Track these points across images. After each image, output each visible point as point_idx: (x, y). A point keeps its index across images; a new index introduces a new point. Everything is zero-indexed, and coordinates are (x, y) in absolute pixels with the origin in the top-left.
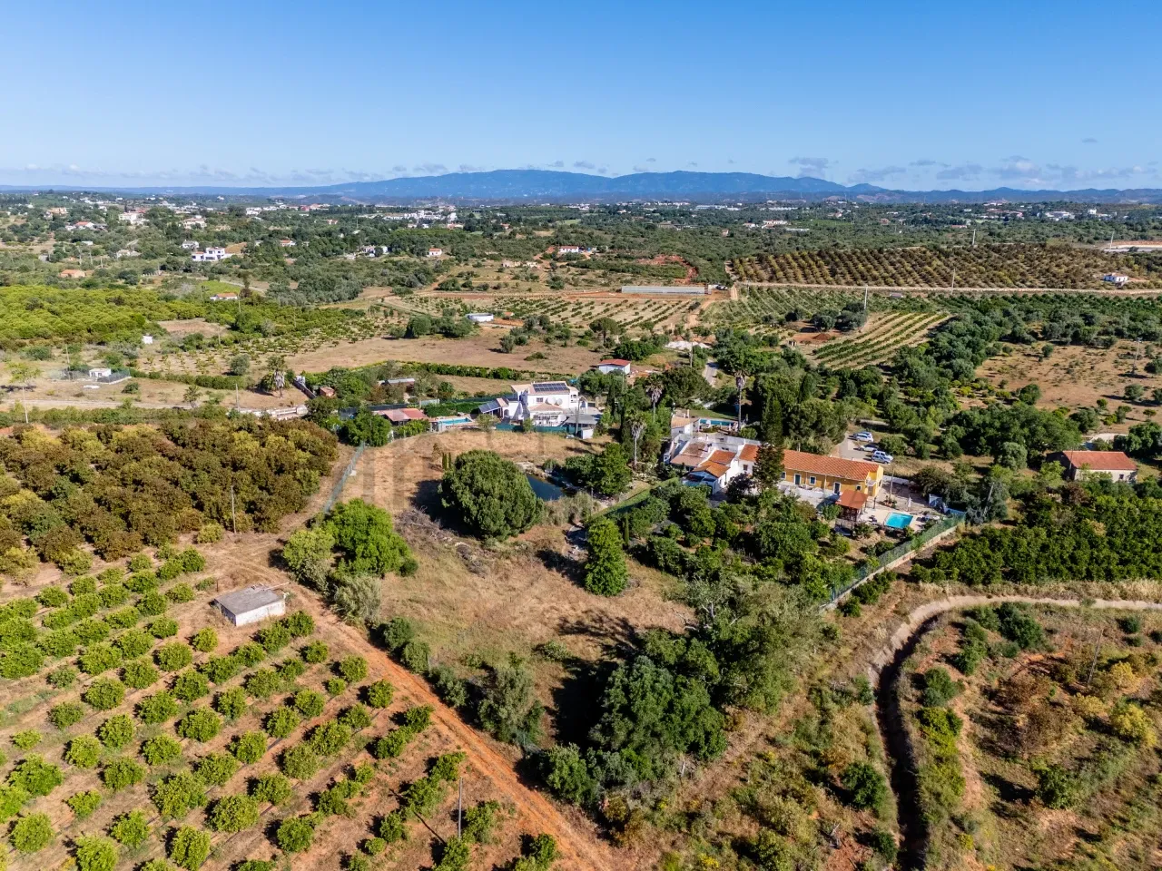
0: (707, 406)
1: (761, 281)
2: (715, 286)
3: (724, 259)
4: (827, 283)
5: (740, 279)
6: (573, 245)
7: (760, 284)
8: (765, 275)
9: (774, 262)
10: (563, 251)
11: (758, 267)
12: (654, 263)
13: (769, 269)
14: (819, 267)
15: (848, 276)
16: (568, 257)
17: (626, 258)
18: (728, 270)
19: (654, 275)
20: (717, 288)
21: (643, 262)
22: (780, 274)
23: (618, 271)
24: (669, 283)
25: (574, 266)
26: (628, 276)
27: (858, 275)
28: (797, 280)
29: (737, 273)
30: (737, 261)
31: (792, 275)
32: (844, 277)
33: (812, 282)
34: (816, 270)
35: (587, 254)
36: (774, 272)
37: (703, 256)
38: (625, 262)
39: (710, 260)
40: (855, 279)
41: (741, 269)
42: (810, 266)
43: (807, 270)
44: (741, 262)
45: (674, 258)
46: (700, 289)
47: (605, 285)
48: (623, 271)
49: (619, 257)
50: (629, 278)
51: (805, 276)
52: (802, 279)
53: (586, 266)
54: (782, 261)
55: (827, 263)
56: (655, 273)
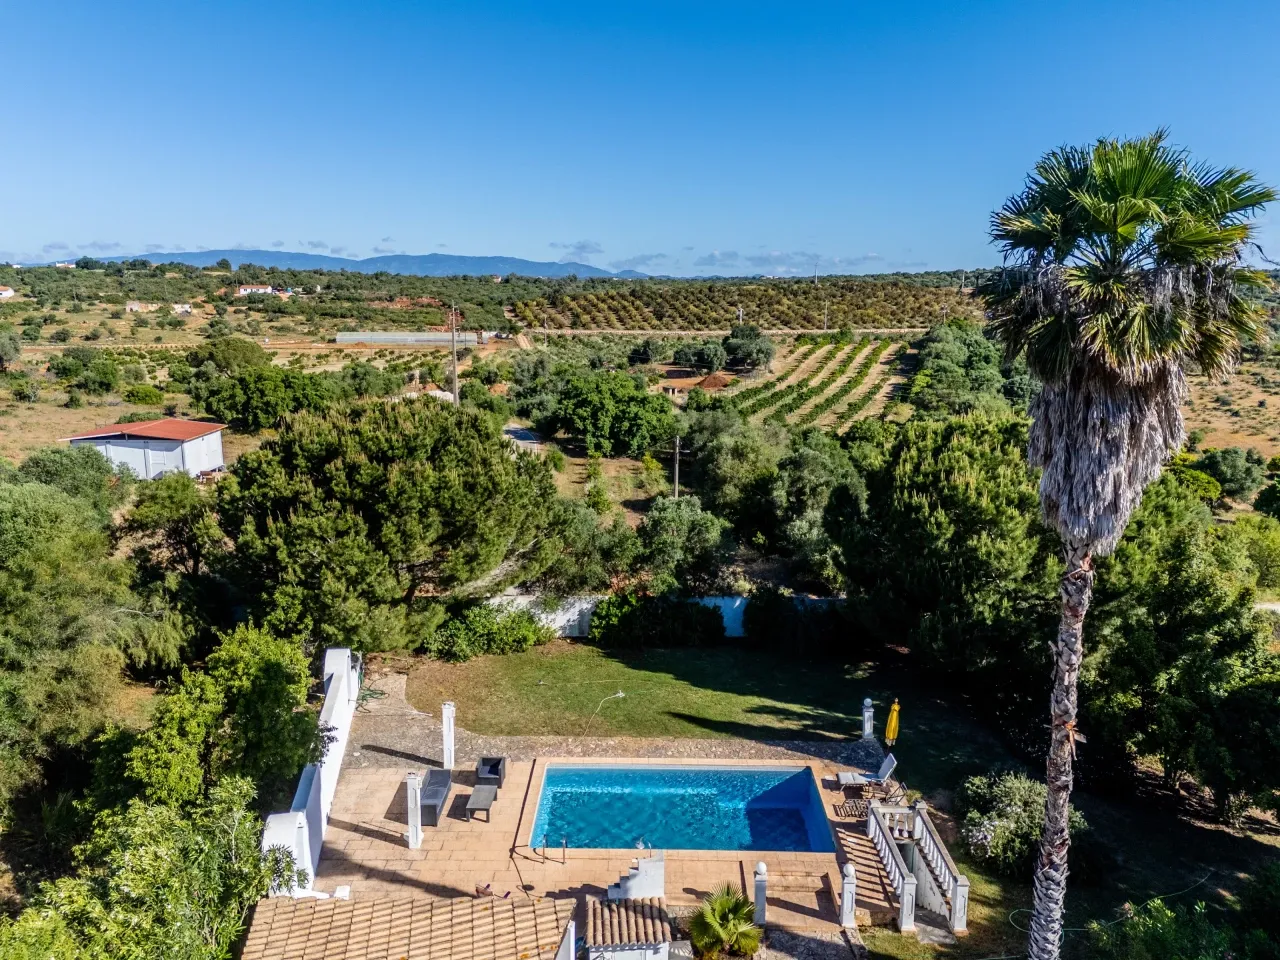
0: (559, 620)
1: (561, 327)
2: (493, 333)
3: (500, 303)
4: (653, 327)
5: (530, 325)
6: (263, 283)
7: (559, 332)
8: (567, 322)
9: (573, 304)
10: (243, 292)
11: (552, 311)
12: (396, 306)
13: (569, 313)
14: (637, 309)
15: (679, 320)
16: (251, 300)
17: (348, 299)
18: (508, 315)
19: (396, 321)
20: (497, 336)
21: (376, 305)
22: (586, 318)
23: (334, 316)
24: (419, 330)
25: (259, 311)
26: (351, 322)
27: (692, 318)
28: (610, 325)
29: (524, 319)
30: (520, 304)
31: (602, 319)
32: (674, 320)
33: (633, 328)
34: (634, 312)
35: (285, 296)
36: (577, 316)
37: (470, 300)
38: (347, 305)
39: (481, 304)
40: (690, 323)
41: (528, 313)
42: (624, 308)
43: (622, 313)
44: (526, 305)
45: (425, 300)
46: (471, 336)
47: (310, 333)
48: (343, 316)
49: (337, 298)
50: (353, 324)
51: (621, 320)
52: (618, 325)
53: (281, 311)
54: (583, 302)
55: (647, 305)
56: (395, 318)
